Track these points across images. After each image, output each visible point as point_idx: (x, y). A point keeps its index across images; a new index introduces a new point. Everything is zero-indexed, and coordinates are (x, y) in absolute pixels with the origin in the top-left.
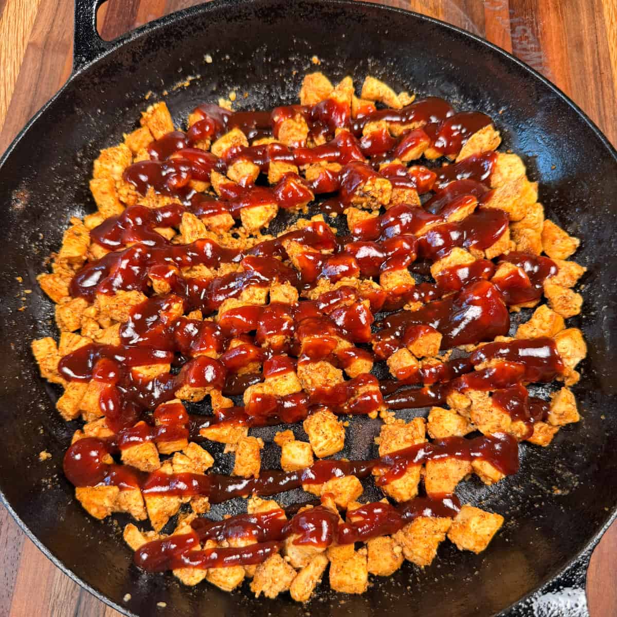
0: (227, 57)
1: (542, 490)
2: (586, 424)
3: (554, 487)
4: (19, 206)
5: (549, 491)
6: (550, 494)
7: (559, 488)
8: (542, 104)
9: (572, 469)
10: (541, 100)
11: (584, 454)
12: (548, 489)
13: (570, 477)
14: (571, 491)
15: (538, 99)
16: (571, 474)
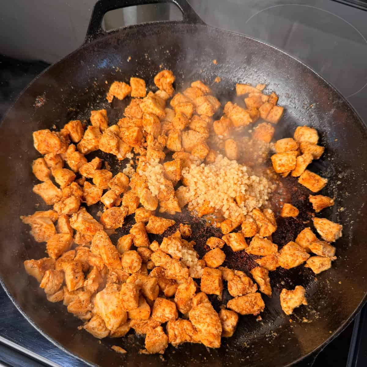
0: (168, 52)
1: (296, 318)
2: (329, 286)
3: (304, 318)
4: (39, 105)
5: (300, 320)
6: (301, 322)
7: (307, 319)
8: (334, 105)
9: (316, 309)
10: (334, 102)
11: (325, 302)
12: (300, 318)
13: (315, 313)
14: (313, 321)
15: (333, 102)
16: (315, 312)
